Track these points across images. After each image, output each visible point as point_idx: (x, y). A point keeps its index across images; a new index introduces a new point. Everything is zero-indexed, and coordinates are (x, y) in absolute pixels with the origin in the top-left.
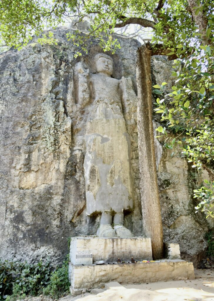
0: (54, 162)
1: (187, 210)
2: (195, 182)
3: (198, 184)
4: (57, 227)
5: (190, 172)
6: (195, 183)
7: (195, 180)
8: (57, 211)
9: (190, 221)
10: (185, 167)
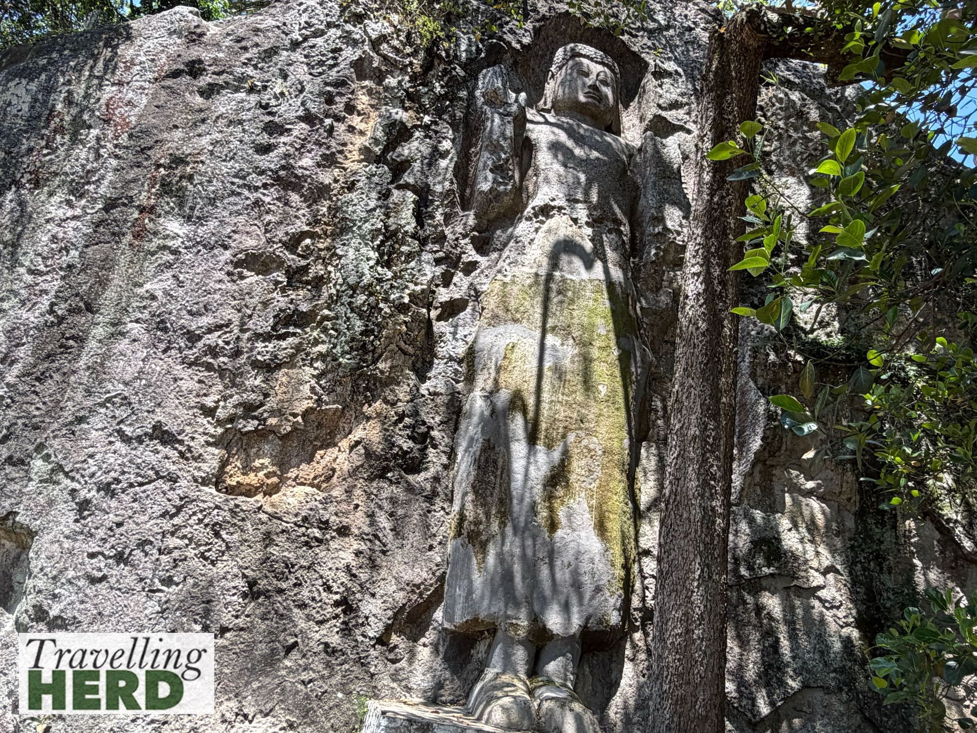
0: (352, 412)
1: (835, 671)
2: (880, 564)
3: (890, 573)
4: (326, 652)
5: (865, 522)
6: (881, 569)
7: (879, 558)
8: (336, 593)
9: (842, 715)
10: (849, 500)
